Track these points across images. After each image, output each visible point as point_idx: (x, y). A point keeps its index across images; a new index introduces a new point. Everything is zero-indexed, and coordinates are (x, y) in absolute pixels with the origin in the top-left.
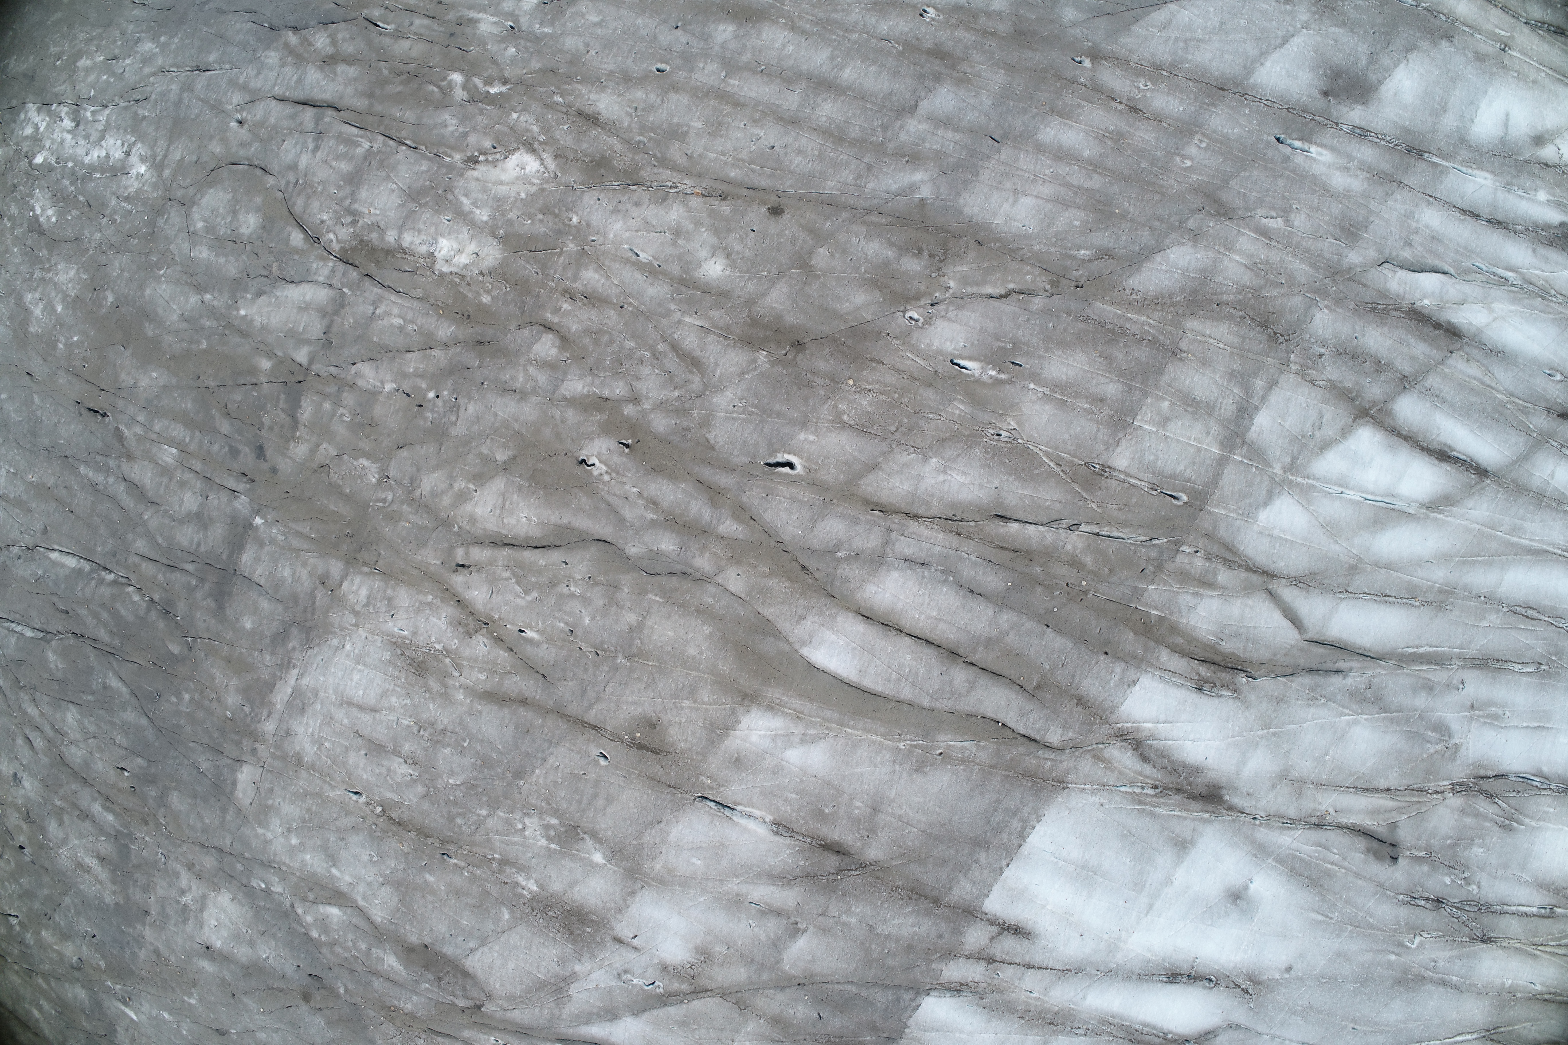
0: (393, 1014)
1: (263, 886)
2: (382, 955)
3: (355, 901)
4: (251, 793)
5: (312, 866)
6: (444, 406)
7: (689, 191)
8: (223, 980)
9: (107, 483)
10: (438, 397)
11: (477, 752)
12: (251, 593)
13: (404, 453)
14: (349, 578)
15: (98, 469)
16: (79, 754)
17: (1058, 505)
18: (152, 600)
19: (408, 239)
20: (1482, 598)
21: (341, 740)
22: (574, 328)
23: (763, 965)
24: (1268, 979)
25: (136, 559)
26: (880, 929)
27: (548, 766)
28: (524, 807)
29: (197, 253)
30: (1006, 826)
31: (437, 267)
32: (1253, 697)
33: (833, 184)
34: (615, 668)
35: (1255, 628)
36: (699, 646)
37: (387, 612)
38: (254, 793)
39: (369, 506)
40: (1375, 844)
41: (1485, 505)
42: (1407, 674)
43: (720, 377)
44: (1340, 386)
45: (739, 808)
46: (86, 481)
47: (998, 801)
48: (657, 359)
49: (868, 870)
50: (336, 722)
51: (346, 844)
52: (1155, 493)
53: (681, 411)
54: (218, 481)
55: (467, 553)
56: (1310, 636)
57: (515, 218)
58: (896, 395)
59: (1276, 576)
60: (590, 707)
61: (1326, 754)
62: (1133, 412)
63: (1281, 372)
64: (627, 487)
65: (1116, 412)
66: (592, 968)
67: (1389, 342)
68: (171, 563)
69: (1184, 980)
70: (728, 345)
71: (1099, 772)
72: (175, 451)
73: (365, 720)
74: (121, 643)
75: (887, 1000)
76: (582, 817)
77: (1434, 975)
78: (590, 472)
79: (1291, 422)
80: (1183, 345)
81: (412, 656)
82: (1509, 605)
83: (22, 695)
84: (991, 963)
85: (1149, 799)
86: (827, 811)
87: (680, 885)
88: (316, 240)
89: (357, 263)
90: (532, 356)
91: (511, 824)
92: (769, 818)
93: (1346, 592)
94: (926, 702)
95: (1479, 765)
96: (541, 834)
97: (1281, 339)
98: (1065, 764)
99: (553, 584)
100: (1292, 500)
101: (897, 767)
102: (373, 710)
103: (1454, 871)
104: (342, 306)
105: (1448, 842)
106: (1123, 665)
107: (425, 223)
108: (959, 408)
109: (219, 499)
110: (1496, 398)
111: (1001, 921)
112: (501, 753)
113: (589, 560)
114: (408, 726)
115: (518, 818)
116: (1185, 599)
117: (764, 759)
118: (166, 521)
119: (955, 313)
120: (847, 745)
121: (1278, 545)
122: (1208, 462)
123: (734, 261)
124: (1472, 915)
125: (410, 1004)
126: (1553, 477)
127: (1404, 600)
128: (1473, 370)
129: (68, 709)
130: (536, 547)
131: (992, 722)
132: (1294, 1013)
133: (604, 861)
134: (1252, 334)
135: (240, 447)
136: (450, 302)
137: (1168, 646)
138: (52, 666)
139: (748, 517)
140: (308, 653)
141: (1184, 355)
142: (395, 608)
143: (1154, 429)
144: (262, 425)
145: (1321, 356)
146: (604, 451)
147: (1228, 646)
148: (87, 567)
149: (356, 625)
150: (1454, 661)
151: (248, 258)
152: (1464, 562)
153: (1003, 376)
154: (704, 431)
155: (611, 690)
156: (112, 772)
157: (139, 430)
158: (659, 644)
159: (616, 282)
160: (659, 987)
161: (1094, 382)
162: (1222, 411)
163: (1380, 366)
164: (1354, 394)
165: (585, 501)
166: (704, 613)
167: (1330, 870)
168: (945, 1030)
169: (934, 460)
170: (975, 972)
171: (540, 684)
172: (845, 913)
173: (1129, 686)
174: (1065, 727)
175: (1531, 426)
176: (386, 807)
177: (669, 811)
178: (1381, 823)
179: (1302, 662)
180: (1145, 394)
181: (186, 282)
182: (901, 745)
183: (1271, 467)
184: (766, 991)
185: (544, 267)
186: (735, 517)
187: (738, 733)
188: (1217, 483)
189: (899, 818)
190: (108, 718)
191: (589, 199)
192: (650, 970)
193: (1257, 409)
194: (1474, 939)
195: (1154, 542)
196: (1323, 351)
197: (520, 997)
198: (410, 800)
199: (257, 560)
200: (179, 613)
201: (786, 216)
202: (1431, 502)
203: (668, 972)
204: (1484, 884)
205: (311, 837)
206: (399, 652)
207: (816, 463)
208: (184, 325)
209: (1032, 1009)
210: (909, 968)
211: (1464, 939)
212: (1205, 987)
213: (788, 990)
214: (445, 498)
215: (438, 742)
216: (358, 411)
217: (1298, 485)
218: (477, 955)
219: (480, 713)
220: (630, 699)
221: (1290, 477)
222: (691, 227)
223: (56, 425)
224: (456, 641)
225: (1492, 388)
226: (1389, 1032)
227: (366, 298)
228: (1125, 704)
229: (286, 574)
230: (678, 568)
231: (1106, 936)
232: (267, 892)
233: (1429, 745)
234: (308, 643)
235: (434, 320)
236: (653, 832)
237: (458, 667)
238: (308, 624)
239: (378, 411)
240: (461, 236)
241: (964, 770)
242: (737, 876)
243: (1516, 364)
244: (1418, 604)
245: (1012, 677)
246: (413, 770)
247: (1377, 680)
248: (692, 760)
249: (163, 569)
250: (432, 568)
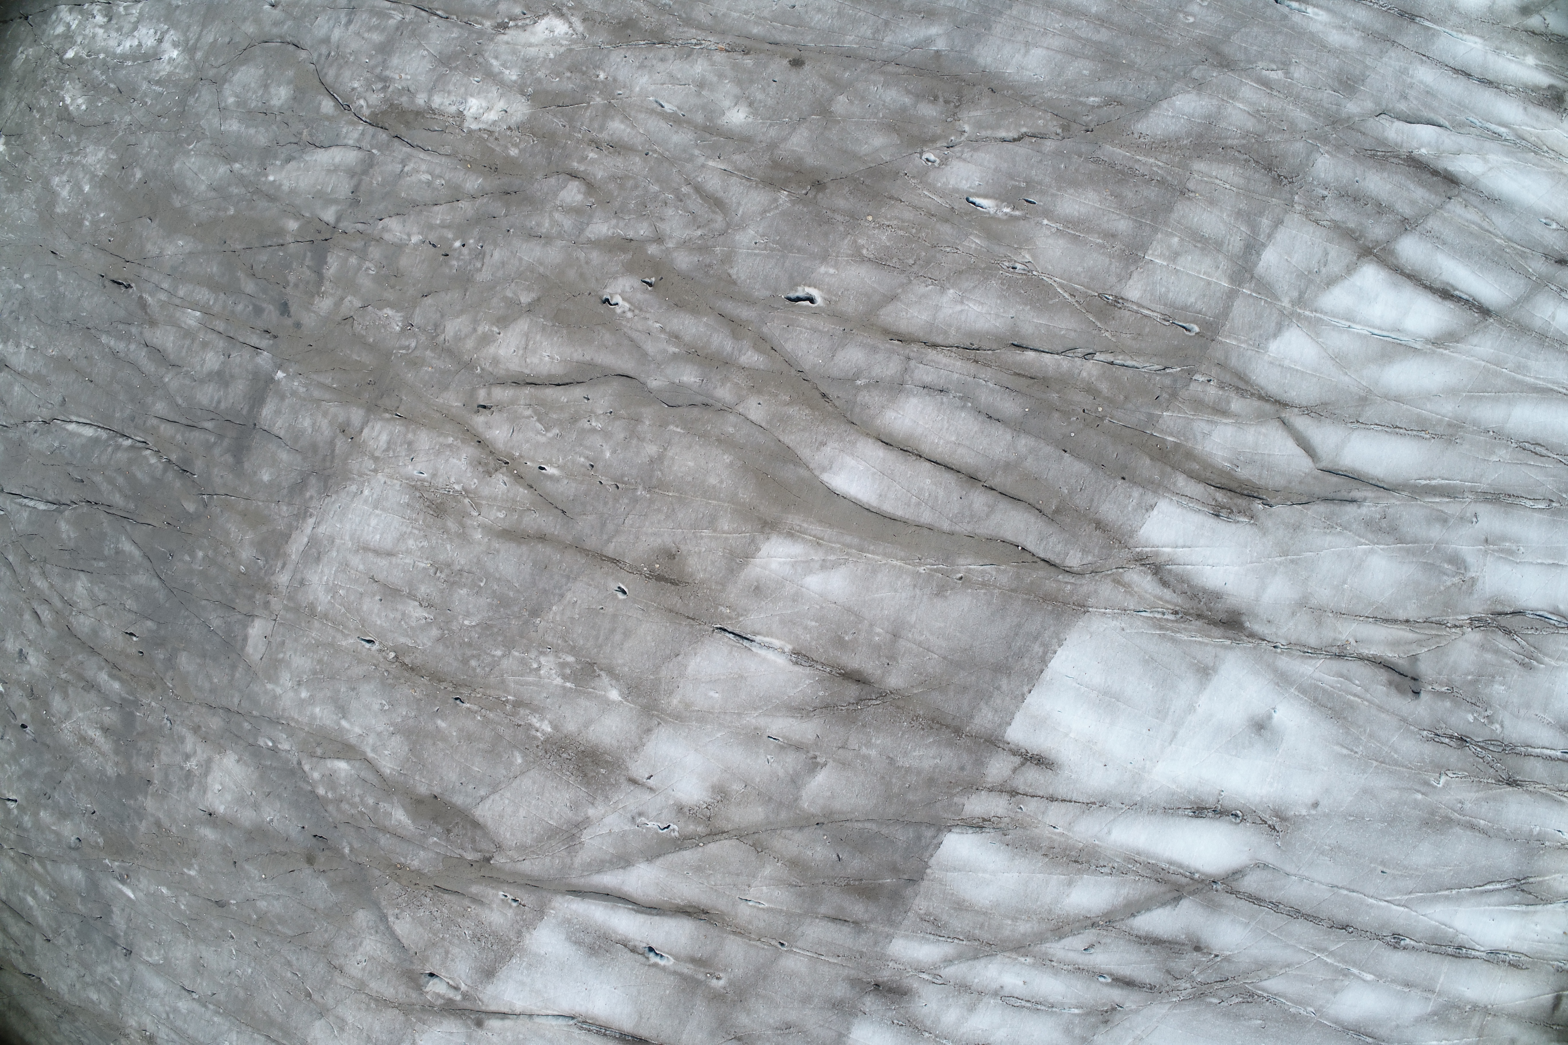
0: (398, 872)
1: (270, 744)
2: (389, 810)
3: (364, 753)
4: (262, 648)
5: (321, 719)
6: (470, 254)
7: (713, 47)
8: (225, 847)
9: (129, 350)
10: (464, 245)
11: (494, 592)
12: (270, 446)
13: (429, 301)
14: (370, 424)
15: (120, 337)
16: (87, 622)
17: (1073, 334)
18: (169, 461)
19: (437, 101)
20: (1491, 433)
21: (356, 587)
22: (600, 174)
23: (781, 802)
24: (1295, 815)
25: (155, 422)
26: (901, 761)
27: (565, 602)
28: (540, 645)
29: (227, 126)
30: (1028, 651)
31: (466, 124)
32: (1269, 524)
33: (852, 38)
34: (635, 500)
35: (1269, 455)
36: (719, 475)
37: (406, 455)
38: (264, 648)
39: (392, 353)
40: (1397, 678)
41: (1489, 343)
42: (1421, 506)
43: (742, 216)
44: (1344, 226)
45: (758, 638)
46: (107, 350)
47: (1019, 626)
48: (681, 201)
49: (889, 699)
50: (352, 568)
51: (357, 694)
52: (1167, 323)
53: (703, 249)
54: (241, 340)
55: (489, 394)
56: (1323, 465)
57: (543, 76)
58: (914, 231)
59: (1288, 405)
60: (609, 540)
61: (1345, 582)
62: (1144, 247)
63: (1286, 212)
64: (650, 322)
65: (1128, 246)
66: (606, 811)
67: (1389, 187)
68: (190, 423)
69: (1210, 814)
70: (750, 186)
71: (1118, 596)
72: (198, 314)
73: (381, 564)
74: (136, 506)
75: (908, 838)
76: (599, 653)
77: (1461, 817)
78: (614, 311)
79: (1298, 259)
80: (1191, 185)
81: (430, 498)
82: (1517, 442)
83: (31, 569)
84: (1014, 796)
85: (1170, 625)
86: (847, 638)
87: (697, 720)
88: (347, 108)
89: (387, 125)
90: (558, 203)
91: (526, 664)
92: (788, 648)
93: (1357, 422)
94: (946, 526)
95: (1496, 601)
96: (556, 674)
97: (1285, 181)
98: (1085, 588)
99: (574, 420)
100: (1301, 332)
101: (918, 591)
102: (390, 554)
103: (1477, 708)
104: (371, 166)
105: (1469, 677)
106: (1141, 490)
107: (455, 85)
108: (975, 242)
109: (241, 356)
110: (1494, 242)
111: (1024, 751)
112: (518, 591)
113: (611, 395)
114: (424, 568)
115: (533, 657)
116: (1200, 425)
117: (784, 586)
118: (187, 382)
119: (970, 154)
120: (867, 570)
121: (1289, 375)
122: (1219, 294)
123: (756, 109)
124: (1496, 755)
125: (417, 860)
126: (1554, 318)
127: (1415, 433)
128: (1471, 215)
129: (78, 578)
130: (559, 385)
131: (1012, 547)
132: (1322, 853)
133: (620, 698)
134: (1257, 176)
135: (264, 305)
136: (478, 156)
137: (1184, 472)
138: (64, 536)
139: (769, 348)
140: (326, 502)
141: (1191, 195)
142: (415, 451)
143: (1165, 263)
144: (288, 283)
145: (1324, 198)
146: (628, 289)
147: (1243, 473)
148: (104, 435)
149: (375, 471)
150: (1466, 494)
151: (278, 127)
152: (1471, 397)
153: (1017, 213)
154: (726, 267)
155: (631, 522)
156: (120, 638)
157: (163, 296)
158: (680, 475)
159: (641, 131)
160: (674, 830)
161: (1106, 218)
162: (1230, 247)
163: (1381, 209)
164: (1357, 234)
165: (608, 338)
166: (725, 442)
167: (1352, 701)
168: (968, 869)
169: (952, 291)
170: (997, 806)
171: (559, 520)
172: (865, 745)
173: (1147, 510)
174: (1085, 551)
175: (1530, 270)
176: (400, 652)
177: (687, 643)
178: (1402, 655)
179: (1318, 490)
180: (1155, 230)
181: (216, 154)
182: (921, 570)
183: (1279, 300)
184: (784, 831)
185: (571, 120)
186: (756, 348)
187: (757, 560)
188: (1227, 315)
189: (920, 644)
190: (119, 583)
191: (616, 57)
192: (665, 811)
193: (1264, 245)
194: (1499, 781)
195: (1168, 371)
196: (1325, 193)
197: (531, 846)
198: (424, 645)
199: (278, 412)
200: (196, 471)
201: (807, 67)
202: (1436, 338)
203: (684, 814)
204: (1507, 723)
205: (322, 689)
206: (418, 494)
207: (836, 295)
208: (212, 194)
209: (1056, 846)
210: (930, 803)
211: (1489, 781)
212: (1231, 822)
213: (806, 830)
214: (468, 341)
215: (454, 583)
216: (384, 263)
217: (1307, 318)
218: (488, 803)
219: (498, 551)
220: (650, 531)
221: (1298, 310)
222: (715, 79)
223: (79, 299)
224: (476, 481)
225: (1490, 232)
226: (1418, 876)
227: (394, 157)
228: (1143, 528)
229: (306, 425)
230: (699, 399)
231: (1130, 766)
232: (274, 750)
233: (1445, 578)
234: (326, 490)
235: (462, 173)
236: (671, 665)
237: (477, 506)
238: (326, 472)
239: (404, 262)
240: (490, 95)
241: (985, 594)
242: (755, 709)
243: (1513, 212)
244: (1428, 436)
245: (1031, 501)
246: (428, 613)
247: (1391, 511)
248: (711, 589)
249: (182, 428)
250: (454, 410)
